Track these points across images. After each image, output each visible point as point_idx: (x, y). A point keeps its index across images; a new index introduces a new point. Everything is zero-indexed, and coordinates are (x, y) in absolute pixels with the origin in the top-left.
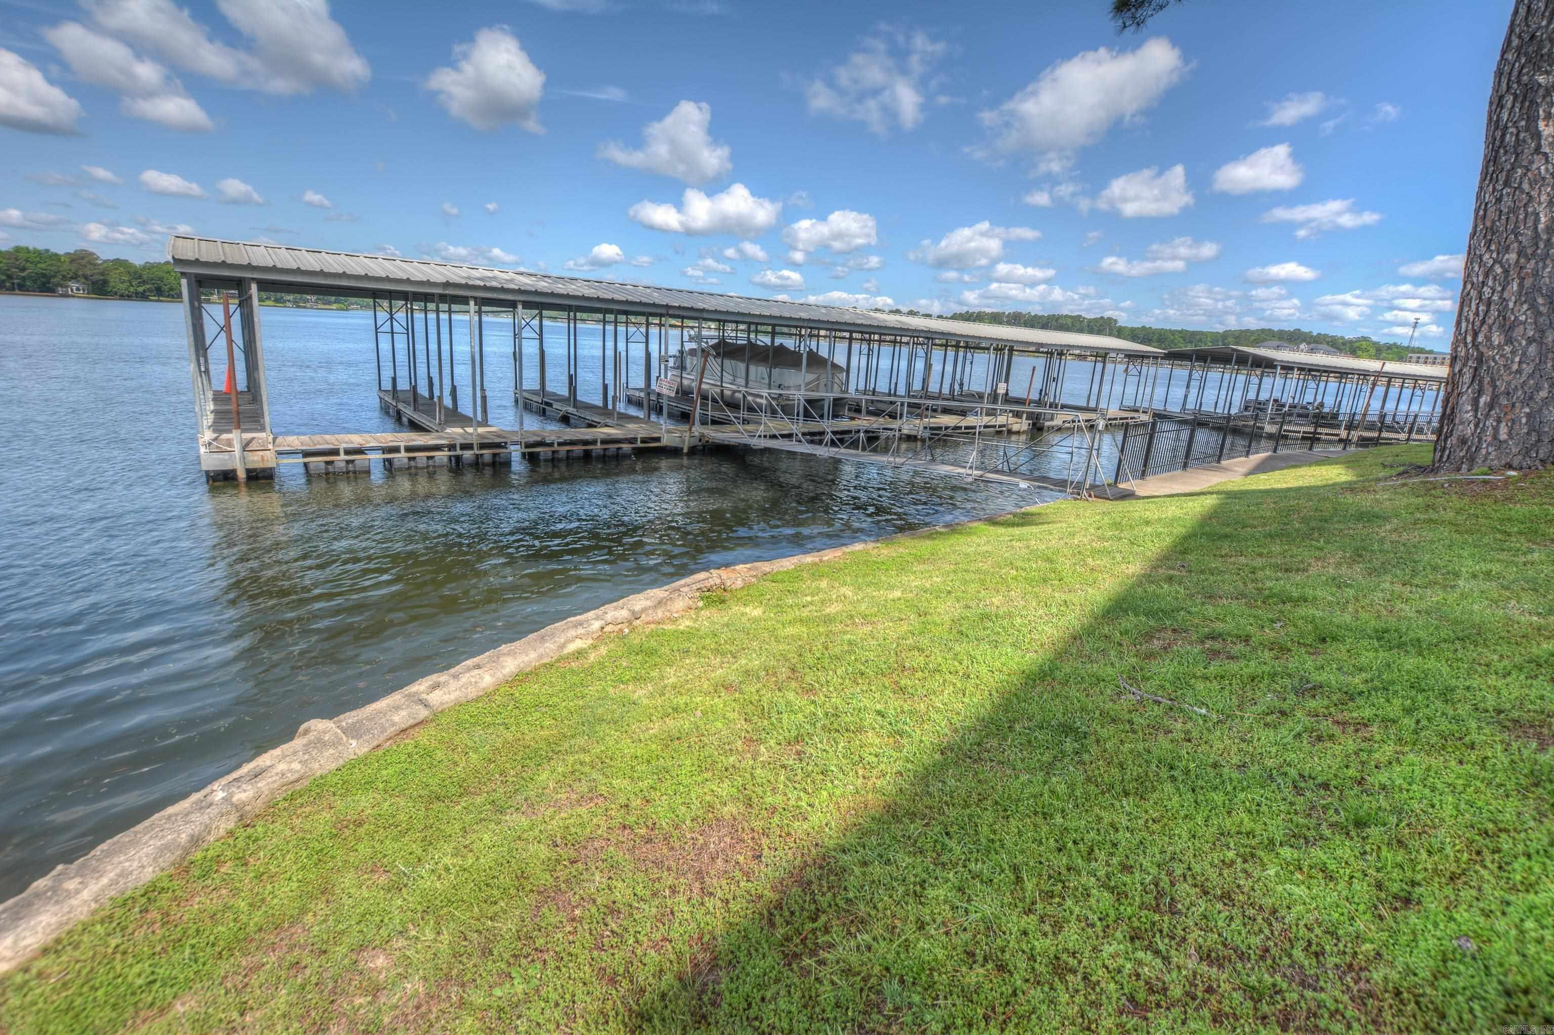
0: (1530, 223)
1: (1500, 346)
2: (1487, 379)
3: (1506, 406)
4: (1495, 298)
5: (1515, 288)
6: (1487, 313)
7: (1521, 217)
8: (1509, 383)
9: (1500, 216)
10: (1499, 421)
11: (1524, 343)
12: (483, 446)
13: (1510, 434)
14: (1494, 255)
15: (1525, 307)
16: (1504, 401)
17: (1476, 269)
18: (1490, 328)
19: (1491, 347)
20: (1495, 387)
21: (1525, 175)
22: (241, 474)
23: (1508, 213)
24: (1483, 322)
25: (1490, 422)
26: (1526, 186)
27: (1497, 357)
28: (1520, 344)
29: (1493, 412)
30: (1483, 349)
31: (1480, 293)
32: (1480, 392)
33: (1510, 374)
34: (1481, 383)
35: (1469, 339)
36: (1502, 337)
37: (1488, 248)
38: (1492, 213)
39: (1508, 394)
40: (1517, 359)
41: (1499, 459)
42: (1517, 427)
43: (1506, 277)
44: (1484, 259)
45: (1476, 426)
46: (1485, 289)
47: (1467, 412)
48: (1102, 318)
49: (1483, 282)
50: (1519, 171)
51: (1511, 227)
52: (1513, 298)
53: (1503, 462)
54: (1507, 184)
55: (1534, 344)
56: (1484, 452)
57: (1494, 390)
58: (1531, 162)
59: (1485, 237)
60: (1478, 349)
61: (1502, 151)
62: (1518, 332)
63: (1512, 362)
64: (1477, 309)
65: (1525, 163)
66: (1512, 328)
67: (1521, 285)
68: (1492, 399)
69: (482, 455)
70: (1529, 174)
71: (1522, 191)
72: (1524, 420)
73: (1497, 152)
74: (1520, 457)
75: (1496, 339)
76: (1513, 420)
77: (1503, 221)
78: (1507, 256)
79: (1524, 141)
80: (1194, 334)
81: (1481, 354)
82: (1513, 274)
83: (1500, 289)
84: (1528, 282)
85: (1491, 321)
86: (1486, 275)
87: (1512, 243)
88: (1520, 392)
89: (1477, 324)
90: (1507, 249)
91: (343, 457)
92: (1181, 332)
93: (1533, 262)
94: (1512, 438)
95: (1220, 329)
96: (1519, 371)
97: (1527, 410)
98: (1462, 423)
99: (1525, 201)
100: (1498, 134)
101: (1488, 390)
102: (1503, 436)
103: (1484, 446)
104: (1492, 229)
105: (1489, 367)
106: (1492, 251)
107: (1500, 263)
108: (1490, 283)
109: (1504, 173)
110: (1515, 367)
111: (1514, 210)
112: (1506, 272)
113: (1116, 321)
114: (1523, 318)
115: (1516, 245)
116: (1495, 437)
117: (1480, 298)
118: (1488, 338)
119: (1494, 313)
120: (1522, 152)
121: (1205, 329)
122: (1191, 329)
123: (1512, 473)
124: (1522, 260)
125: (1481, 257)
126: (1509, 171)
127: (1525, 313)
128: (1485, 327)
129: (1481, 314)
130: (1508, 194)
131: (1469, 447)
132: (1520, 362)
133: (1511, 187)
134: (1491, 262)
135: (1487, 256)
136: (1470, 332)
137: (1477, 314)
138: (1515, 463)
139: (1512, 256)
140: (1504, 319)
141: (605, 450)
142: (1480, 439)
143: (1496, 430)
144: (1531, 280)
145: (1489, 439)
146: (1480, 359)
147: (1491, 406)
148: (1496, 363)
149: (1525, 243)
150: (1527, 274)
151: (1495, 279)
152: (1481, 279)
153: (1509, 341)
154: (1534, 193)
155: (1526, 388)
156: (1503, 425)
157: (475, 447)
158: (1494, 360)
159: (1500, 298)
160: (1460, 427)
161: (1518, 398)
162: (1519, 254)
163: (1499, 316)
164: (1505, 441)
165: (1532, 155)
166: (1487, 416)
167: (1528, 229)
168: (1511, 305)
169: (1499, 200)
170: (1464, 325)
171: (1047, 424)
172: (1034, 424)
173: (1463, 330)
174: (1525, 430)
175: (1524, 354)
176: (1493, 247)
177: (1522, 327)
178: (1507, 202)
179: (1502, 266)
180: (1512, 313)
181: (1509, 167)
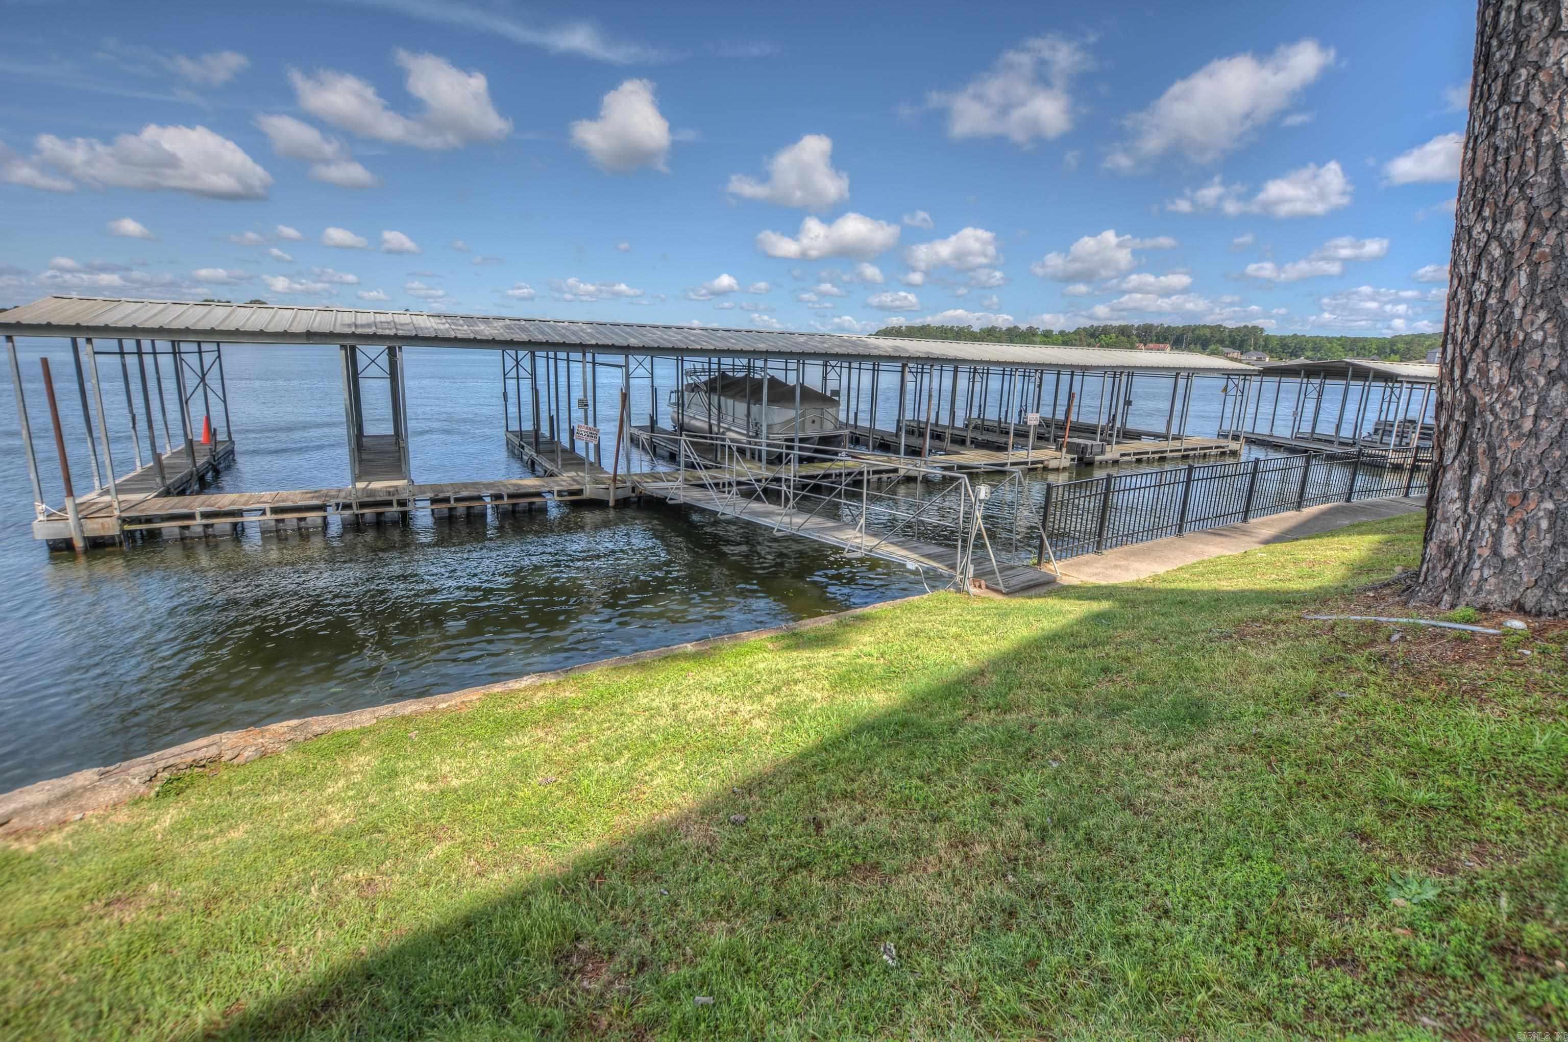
0: (1545, 163)
1: (1503, 388)
2: (1482, 447)
3: (1513, 496)
4: (1492, 301)
5: (1524, 282)
6: (1481, 325)
7: (1530, 154)
8: (1517, 454)
9: (1495, 155)
10: (1501, 522)
11: (1542, 381)
12: (363, 505)
13: (1520, 546)
14: (1489, 226)
15: (1542, 315)
16: (1508, 486)
17: (1464, 251)
18: (1486, 354)
19: (1488, 388)
20: (1494, 460)
21: (1534, 77)
22: (79, 544)
23: (1508, 150)
24: (1475, 345)
25: (1488, 522)
26: (1536, 99)
27: (1498, 406)
28: (1535, 383)
29: (1491, 505)
30: (1476, 392)
31: (1470, 294)
32: (1471, 468)
33: (1519, 438)
34: (1472, 452)
35: (1457, 373)
36: (1505, 370)
37: (1480, 214)
38: (1483, 155)
39: (1516, 474)
40: (1531, 411)
41: (1501, 591)
42: (1531, 534)
43: (1508, 264)
44: (1474, 233)
45: (1466, 527)
46: (1477, 285)
47: (1452, 501)
48: (1246, 327)
49: (1474, 275)
50: (1524, 72)
51: (1513, 173)
52: (1521, 301)
53: (1509, 598)
54: (1504, 99)
55: (1560, 384)
56: (1476, 575)
57: (1492, 465)
58: (1545, 53)
59: (1474, 195)
60: (1467, 392)
61: (1495, 43)
62: (1532, 360)
63: (1523, 416)
64: (1466, 321)
65: (1532, 57)
66: (1519, 355)
67: (1533, 277)
68: (1491, 482)
69: (363, 515)
70: (1542, 76)
71: (1530, 108)
72: (1544, 524)
73: (1489, 45)
74: (1538, 592)
75: (1497, 373)
76: (1525, 523)
77: (1501, 165)
78: (1508, 226)
79: (1531, 17)
80: (1355, 340)
81: (1473, 401)
82: (1519, 256)
83: (1498, 285)
84: (1546, 271)
85: (1486, 343)
86: (1478, 263)
87: (1515, 203)
88: (1536, 472)
89: (1467, 346)
90: (1508, 214)
91: (199, 521)
92: (1339, 339)
93: (1553, 233)
94: (1524, 556)
95: (1388, 334)
96: (1534, 433)
97: (1550, 505)
98: (1446, 520)
99: (1535, 124)
100: (1490, 12)
101: (1484, 463)
102: (1508, 551)
103: (1477, 565)
104: (1483, 180)
105: (1484, 424)
106: (1484, 219)
107: (1498, 238)
108: (1484, 276)
109: (1500, 81)
110: (1528, 425)
111: (1517, 144)
112: (1508, 254)
113: (1262, 330)
114: (1538, 336)
115: (1522, 205)
116: (1495, 552)
117: (1470, 303)
118: (1483, 372)
119: (1491, 329)
120: (1528, 37)
121: (1369, 335)
122: (1351, 335)
123: (1517, 624)
124: (1534, 232)
125: (1469, 230)
126: (1508, 75)
127: (1541, 327)
128: (1478, 352)
129: (1472, 330)
130: (1507, 117)
131: (1455, 565)
132: (1536, 417)
133: (1510, 103)
134: (1484, 237)
135: (1478, 228)
136: (1458, 361)
137: (1466, 330)
138: (1530, 602)
139: (1517, 226)
140: (1508, 339)
141: (514, 505)
142: (1471, 552)
143: (1497, 537)
144: (1551, 266)
145: (1486, 552)
146: (1471, 410)
147: (1489, 494)
148: (1496, 416)
149: (1539, 201)
150: (1543, 255)
151: (1491, 268)
152: (1470, 269)
153: (1517, 378)
154: (1551, 109)
155: (1547, 465)
156: (1507, 530)
157: (354, 507)
158: (1492, 411)
159: (1500, 300)
160: (1444, 527)
161: (1533, 482)
162: (1529, 221)
163: (1499, 332)
164: (1513, 560)
165: (1545, 39)
166: (1482, 512)
167: (1542, 174)
168: (1518, 312)
169: (1493, 129)
170: (1450, 348)
171: (1098, 458)
172: (1080, 460)
173: (1449, 358)
174: (1547, 543)
175: (1542, 401)
176: (1487, 213)
177: (1537, 352)
178: (1506, 129)
179: (1502, 245)
180: (1521, 326)
181: (1506, 67)
